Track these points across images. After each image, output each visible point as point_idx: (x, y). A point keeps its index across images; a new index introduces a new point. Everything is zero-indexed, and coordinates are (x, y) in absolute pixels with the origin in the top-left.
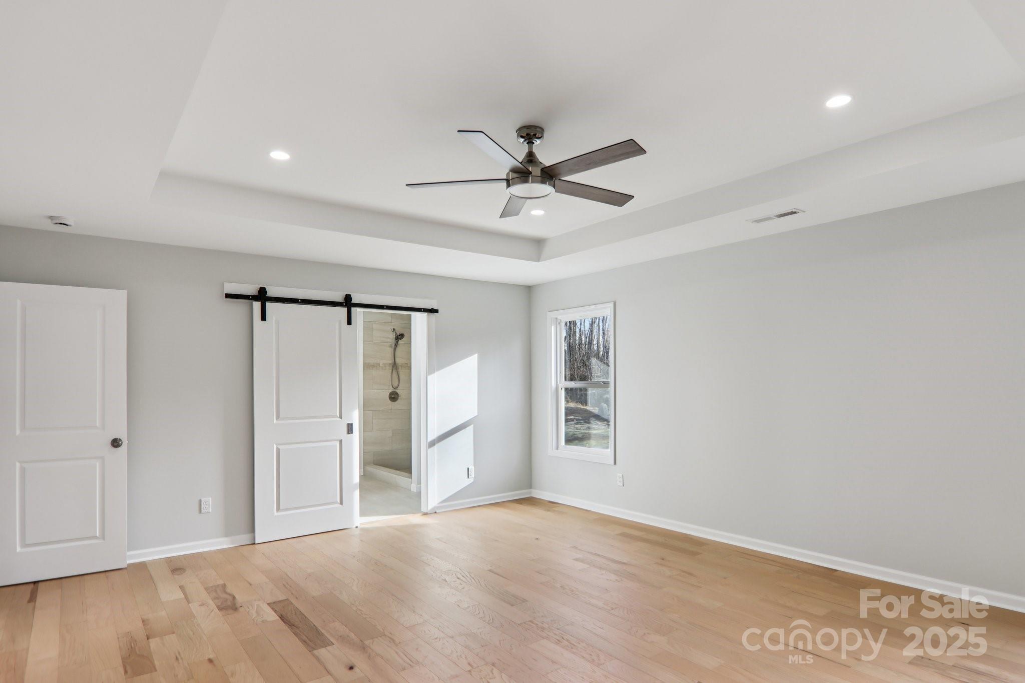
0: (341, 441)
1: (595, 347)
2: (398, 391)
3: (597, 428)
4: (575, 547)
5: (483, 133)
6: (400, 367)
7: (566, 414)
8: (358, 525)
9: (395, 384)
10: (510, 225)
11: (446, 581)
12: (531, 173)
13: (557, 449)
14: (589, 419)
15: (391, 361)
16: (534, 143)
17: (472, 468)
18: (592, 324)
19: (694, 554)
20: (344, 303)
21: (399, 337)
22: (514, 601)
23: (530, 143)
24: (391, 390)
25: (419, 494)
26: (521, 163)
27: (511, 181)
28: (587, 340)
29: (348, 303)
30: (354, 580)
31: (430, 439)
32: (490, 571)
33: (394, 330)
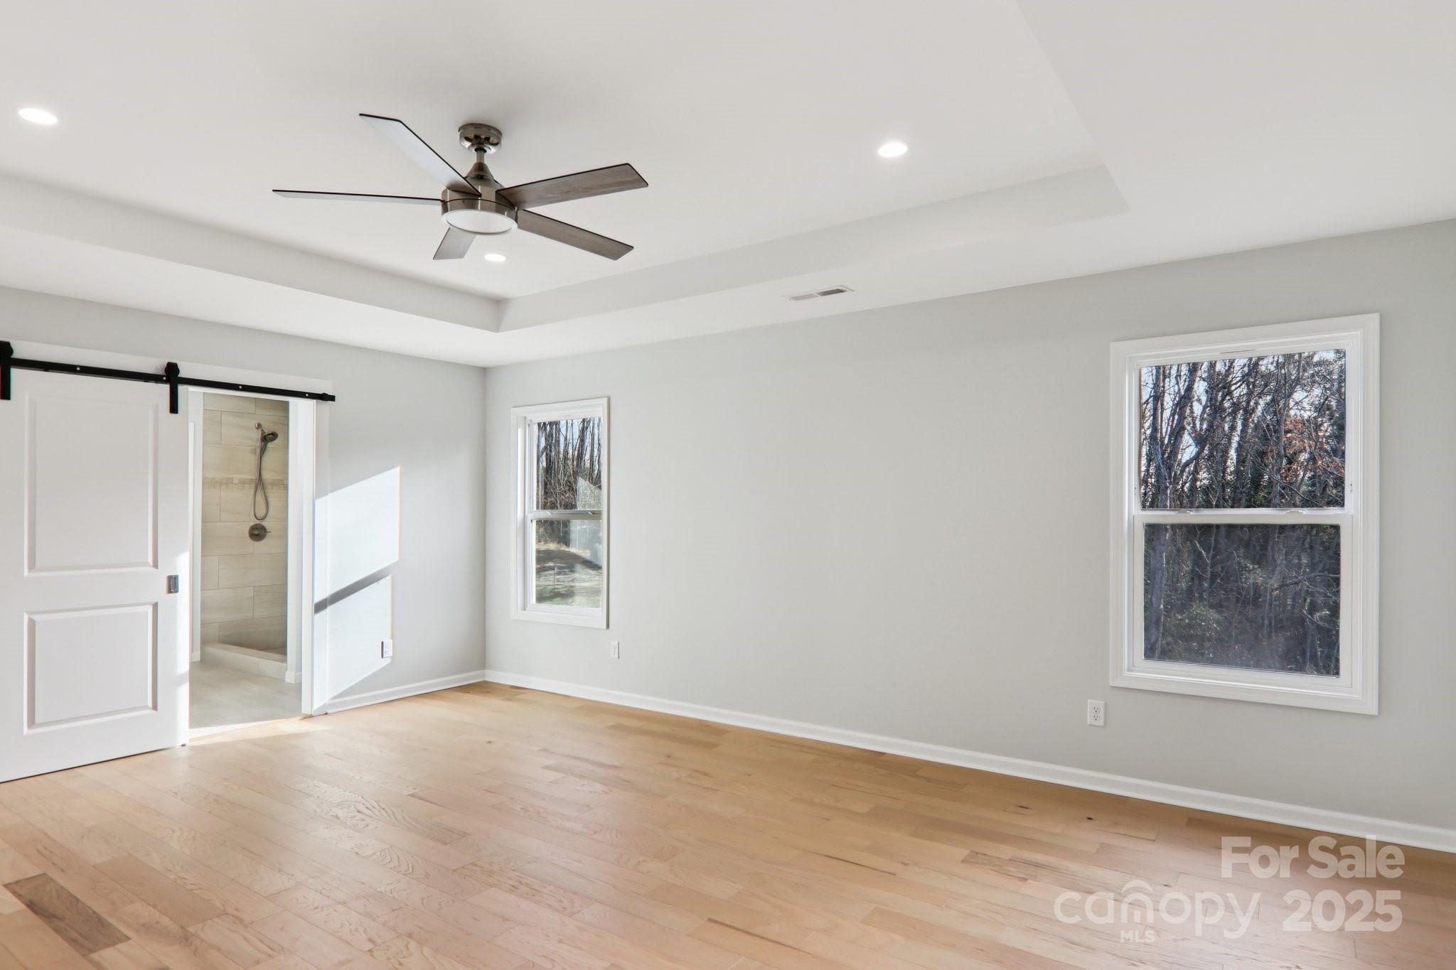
0: (155, 606)
1: (588, 465)
2: (265, 523)
3: (583, 578)
4: (545, 750)
5: (401, 122)
6: (270, 487)
7: (539, 560)
8: (187, 742)
9: (261, 513)
10: (448, 271)
11: (339, 818)
12: (480, 195)
13: (525, 609)
14: (573, 567)
15: (254, 476)
16: (485, 151)
17: (389, 643)
18: (583, 431)
19: (710, 746)
20: (164, 376)
21: (268, 438)
22: (447, 836)
23: (480, 150)
24: (253, 522)
25: (298, 686)
26: (465, 178)
27: (448, 203)
28: (576, 452)
29: (171, 376)
30: (173, 831)
31: (317, 600)
32: (412, 795)
33: (259, 426)
